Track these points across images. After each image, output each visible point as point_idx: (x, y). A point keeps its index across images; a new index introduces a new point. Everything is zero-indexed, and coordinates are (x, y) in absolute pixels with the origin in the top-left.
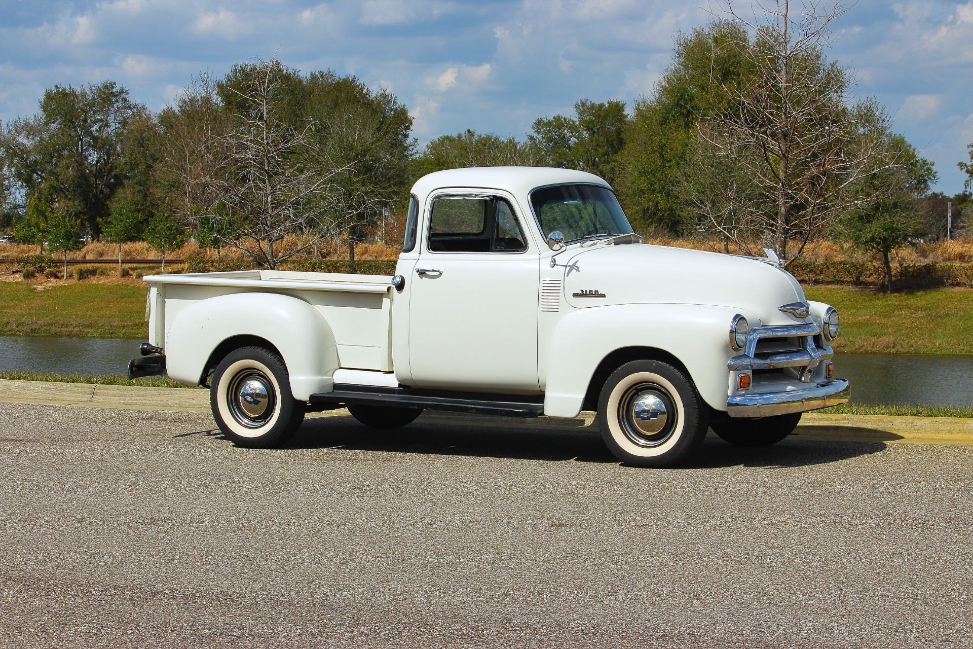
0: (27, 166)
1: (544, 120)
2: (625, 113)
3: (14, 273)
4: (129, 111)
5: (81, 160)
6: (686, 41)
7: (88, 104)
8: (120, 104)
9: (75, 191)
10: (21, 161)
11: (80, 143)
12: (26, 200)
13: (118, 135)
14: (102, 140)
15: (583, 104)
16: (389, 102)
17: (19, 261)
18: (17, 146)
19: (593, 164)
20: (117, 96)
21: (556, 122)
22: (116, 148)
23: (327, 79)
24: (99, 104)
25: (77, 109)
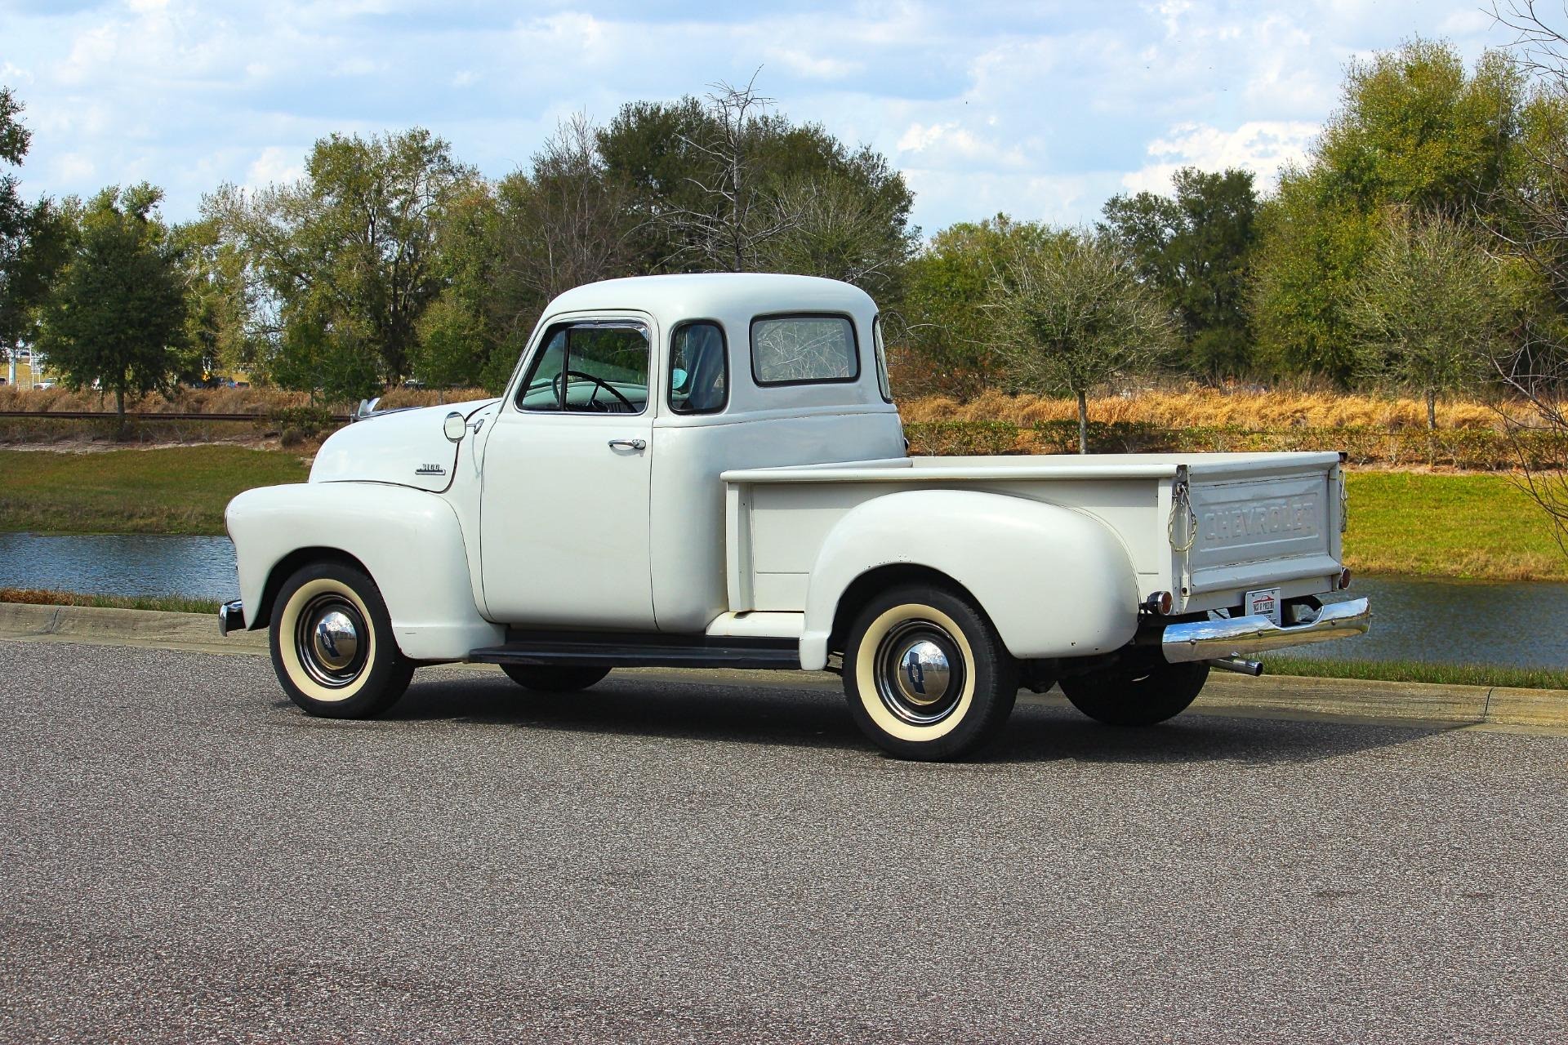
0: (284, 264)
1: (1122, 199)
2: (1253, 189)
3: (268, 436)
4: (451, 178)
5: (371, 258)
6: (1363, 72)
7: (384, 165)
8: (435, 166)
9: (361, 305)
10: (275, 255)
11: (370, 227)
12: (282, 318)
13: (432, 216)
14: (407, 223)
15: (1186, 174)
16: (874, 167)
17: (275, 417)
18: (268, 232)
19: (1201, 273)
20: (431, 152)
21: (1140, 202)
22: (428, 236)
23: (774, 129)
24: (402, 165)
25: (367, 174)
